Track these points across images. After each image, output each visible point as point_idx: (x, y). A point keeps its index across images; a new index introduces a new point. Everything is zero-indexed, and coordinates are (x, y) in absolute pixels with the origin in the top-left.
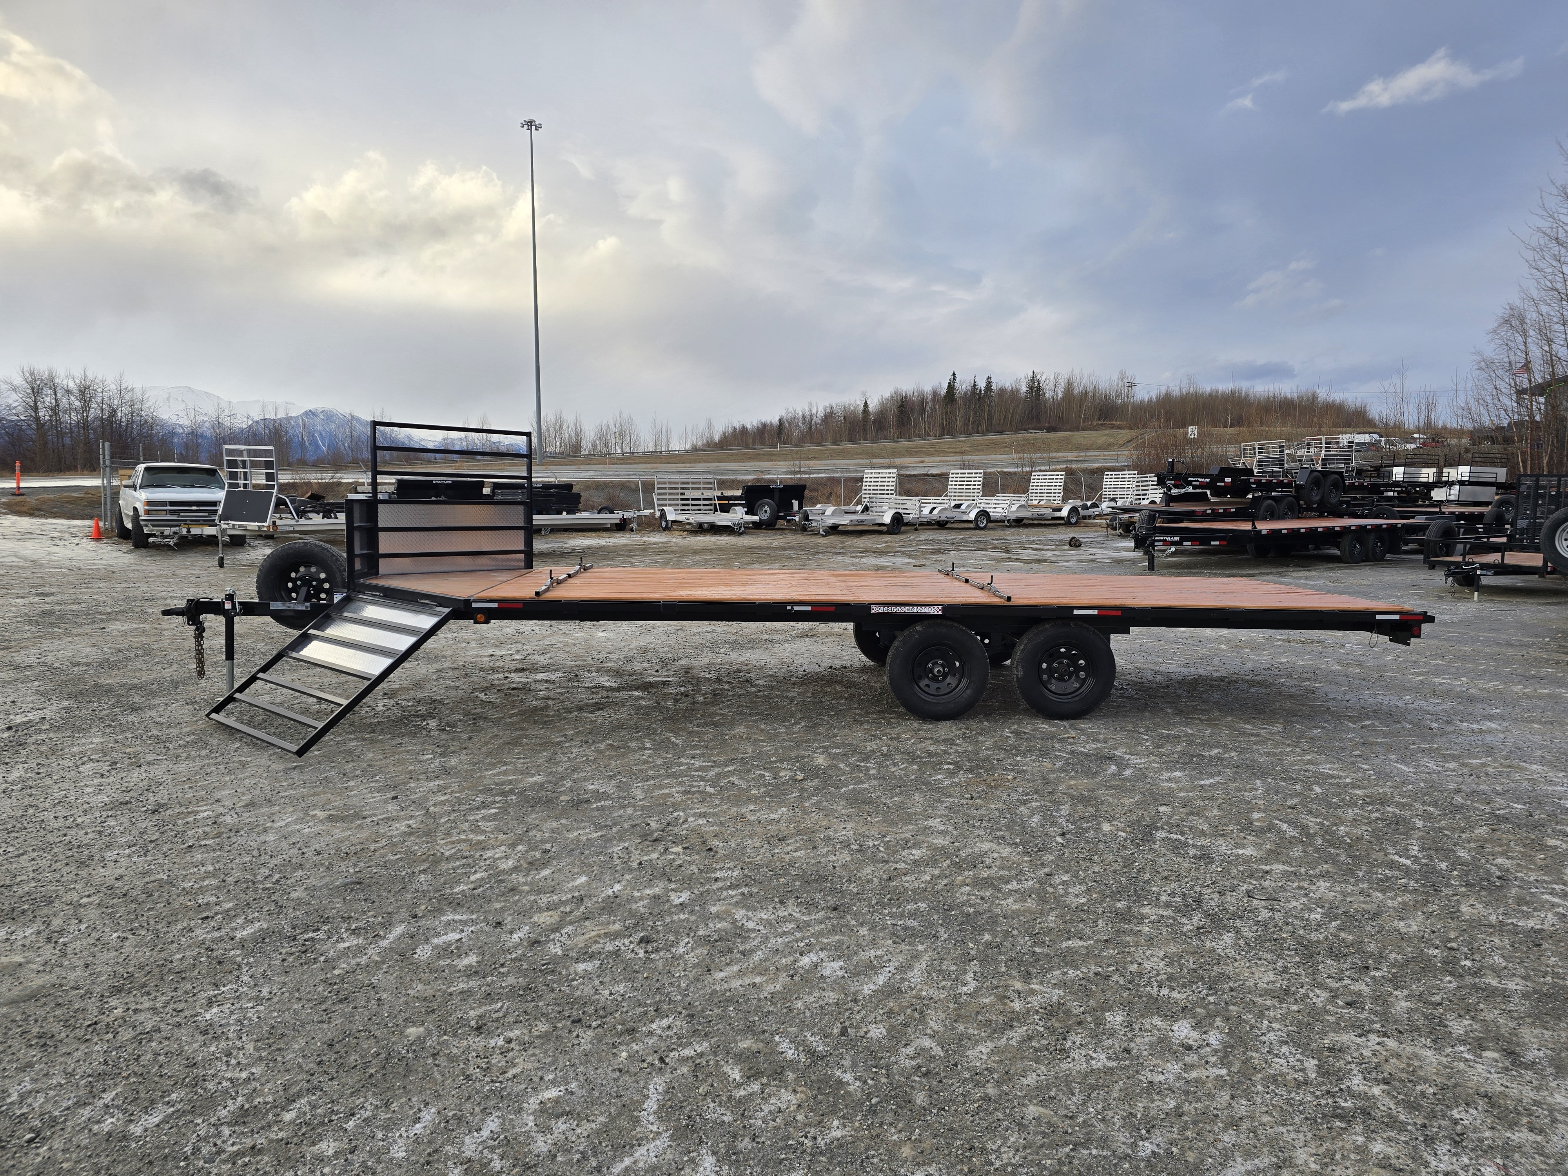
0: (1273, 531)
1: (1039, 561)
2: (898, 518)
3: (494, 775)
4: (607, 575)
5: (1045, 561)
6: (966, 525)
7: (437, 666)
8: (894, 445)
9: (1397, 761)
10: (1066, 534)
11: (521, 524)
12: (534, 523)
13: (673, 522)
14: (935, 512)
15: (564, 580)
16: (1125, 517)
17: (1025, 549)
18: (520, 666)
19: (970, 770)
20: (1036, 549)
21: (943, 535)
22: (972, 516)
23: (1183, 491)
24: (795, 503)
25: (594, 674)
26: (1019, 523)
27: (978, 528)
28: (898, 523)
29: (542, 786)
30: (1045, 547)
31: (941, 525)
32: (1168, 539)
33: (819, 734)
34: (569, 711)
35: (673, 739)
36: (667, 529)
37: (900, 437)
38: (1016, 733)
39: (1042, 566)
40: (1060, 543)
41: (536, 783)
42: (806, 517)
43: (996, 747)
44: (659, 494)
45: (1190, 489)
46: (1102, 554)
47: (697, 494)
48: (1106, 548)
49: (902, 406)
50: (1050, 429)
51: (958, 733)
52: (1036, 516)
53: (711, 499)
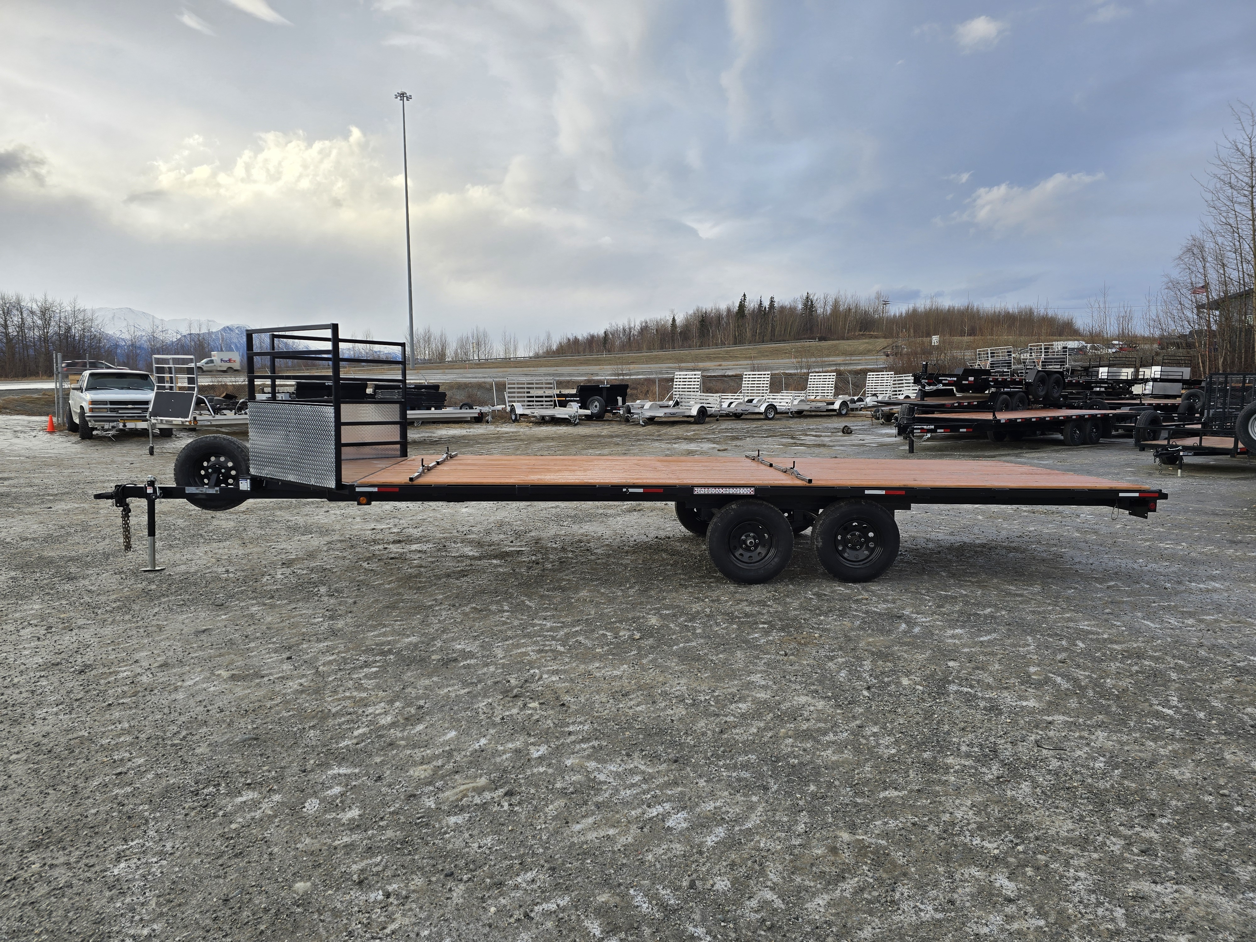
0: (1010, 420)
1: (819, 446)
2: (703, 411)
3: (376, 636)
4: (469, 462)
5: (824, 446)
6: (757, 417)
7: (327, 539)
8: (697, 352)
9: (1143, 618)
10: (840, 423)
11: (397, 419)
12: (408, 417)
13: (521, 415)
14: (733, 406)
15: (434, 467)
16: (886, 409)
17: (807, 435)
18: (397, 538)
19: (782, 629)
20: (816, 436)
21: (739, 425)
22: (762, 409)
23: (935, 388)
24: (620, 399)
25: (459, 545)
26: (800, 414)
27: (767, 418)
28: (703, 415)
29: (416, 645)
30: (823, 434)
31: (737, 416)
32: (925, 427)
33: (651, 597)
34: (439, 578)
35: (527, 603)
36: (516, 421)
37: (701, 346)
38: (817, 594)
39: (822, 450)
40: (835, 431)
41: (410, 643)
42: (629, 411)
43: (802, 607)
44: (509, 393)
45: (941, 386)
46: (869, 439)
47: (540, 393)
48: (872, 434)
49: (703, 320)
50: (821, 339)
51: (768, 595)
52: (813, 409)
53: (551, 397)
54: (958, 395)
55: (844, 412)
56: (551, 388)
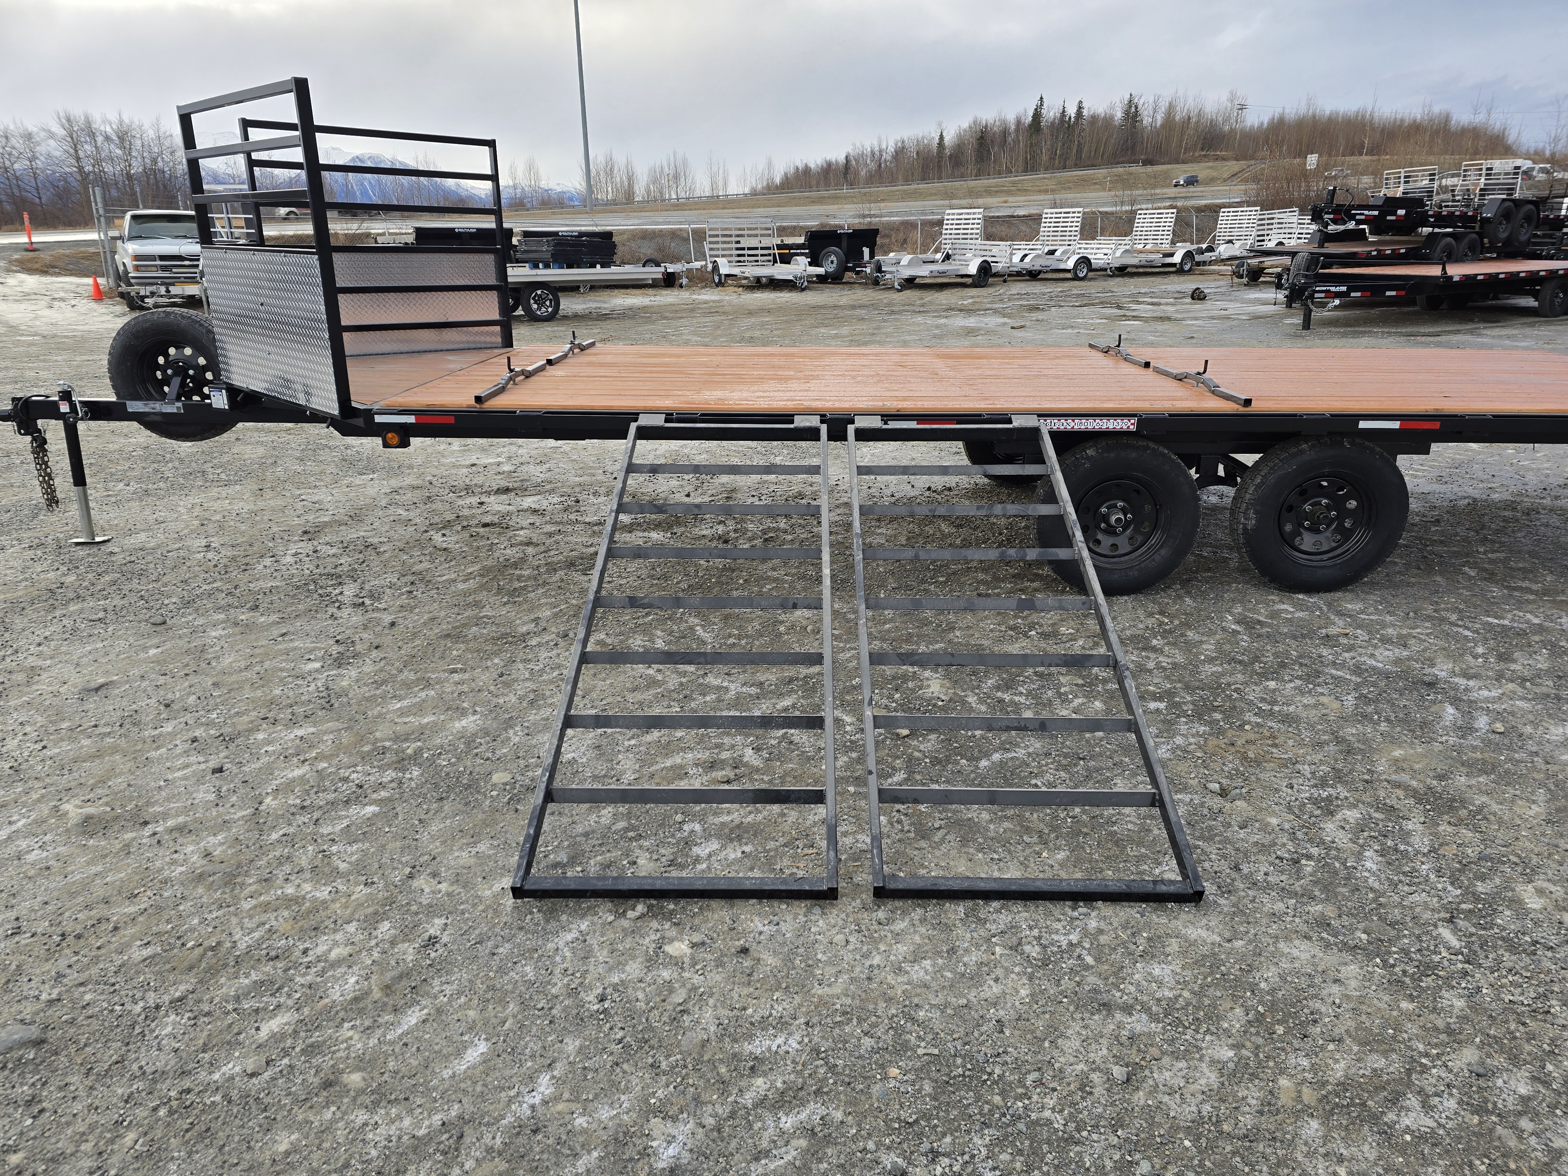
0: (1467, 277)
1: (1161, 319)
2: (985, 269)
5: (1169, 319)
6: (1062, 275)
8: (972, 184)
10: (1188, 284)
11: (492, 281)
13: (727, 276)
14: (1027, 260)
15: (541, 369)
16: (1254, 262)
17: (1139, 303)
19: (1199, 715)
20: (1153, 304)
21: (1036, 288)
22: (1070, 264)
23: (1342, 228)
24: (866, 251)
26: (1122, 271)
27: (1076, 278)
28: (986, 274)
30: (1163, 301)
31: (1033, 275)
32: (1333, 289)
35: (699, 631)
36: (720, 284)
37: (979, 174)
39: (1166, 326)
40: (1181, 295)
42: (879, 269)
44: (711, 243)
45: (1351, 225)
46: (1233, 308)
47: (754, 243)
48: (1235, 300)
49: (982, 138)
50: (1145, 163)
52: (1142, 263)
53: (769, 248)
54: (1372, 239)
55: (1187, 267)
56: (769, 235)
